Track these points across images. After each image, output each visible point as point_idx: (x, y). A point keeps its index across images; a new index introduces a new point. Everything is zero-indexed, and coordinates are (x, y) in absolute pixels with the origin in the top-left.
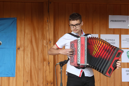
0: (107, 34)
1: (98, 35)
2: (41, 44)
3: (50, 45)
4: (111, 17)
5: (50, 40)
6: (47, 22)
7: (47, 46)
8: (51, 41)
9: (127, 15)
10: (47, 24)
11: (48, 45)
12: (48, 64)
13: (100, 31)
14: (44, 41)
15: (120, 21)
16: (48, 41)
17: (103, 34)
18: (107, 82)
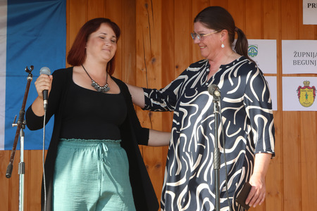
0: (298, 38)
1: (276, 41)
2: (130, 66)
3: (153, 67)
5: (152, 55)
6: (144, 7)
7: (145, 70)
8: (155, 57)
10: (145, 13)
11: (148, 67)
12: (148, 116)
13: (281, 31)
14: (137, 57)
16: (147, 58)
17: (287, 39)
18: (300, 162)
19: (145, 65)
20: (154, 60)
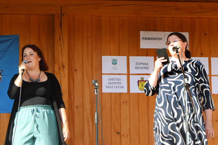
0: (138, 55)
1: (126, 57)
2: (52, 70)
3: (63, 71)
4: (143, 34)
5: (63, 64)
6: (59, 40)
7: (59, 72)
9: (164, 31)
10: (59, 42)
13: (129, 52)
14: (55, 65)
15: (155, 39)
16: (60, 66)
17: (132, 56)
18: (139, 119)
19: (59, 69)
20: (64, 67)
